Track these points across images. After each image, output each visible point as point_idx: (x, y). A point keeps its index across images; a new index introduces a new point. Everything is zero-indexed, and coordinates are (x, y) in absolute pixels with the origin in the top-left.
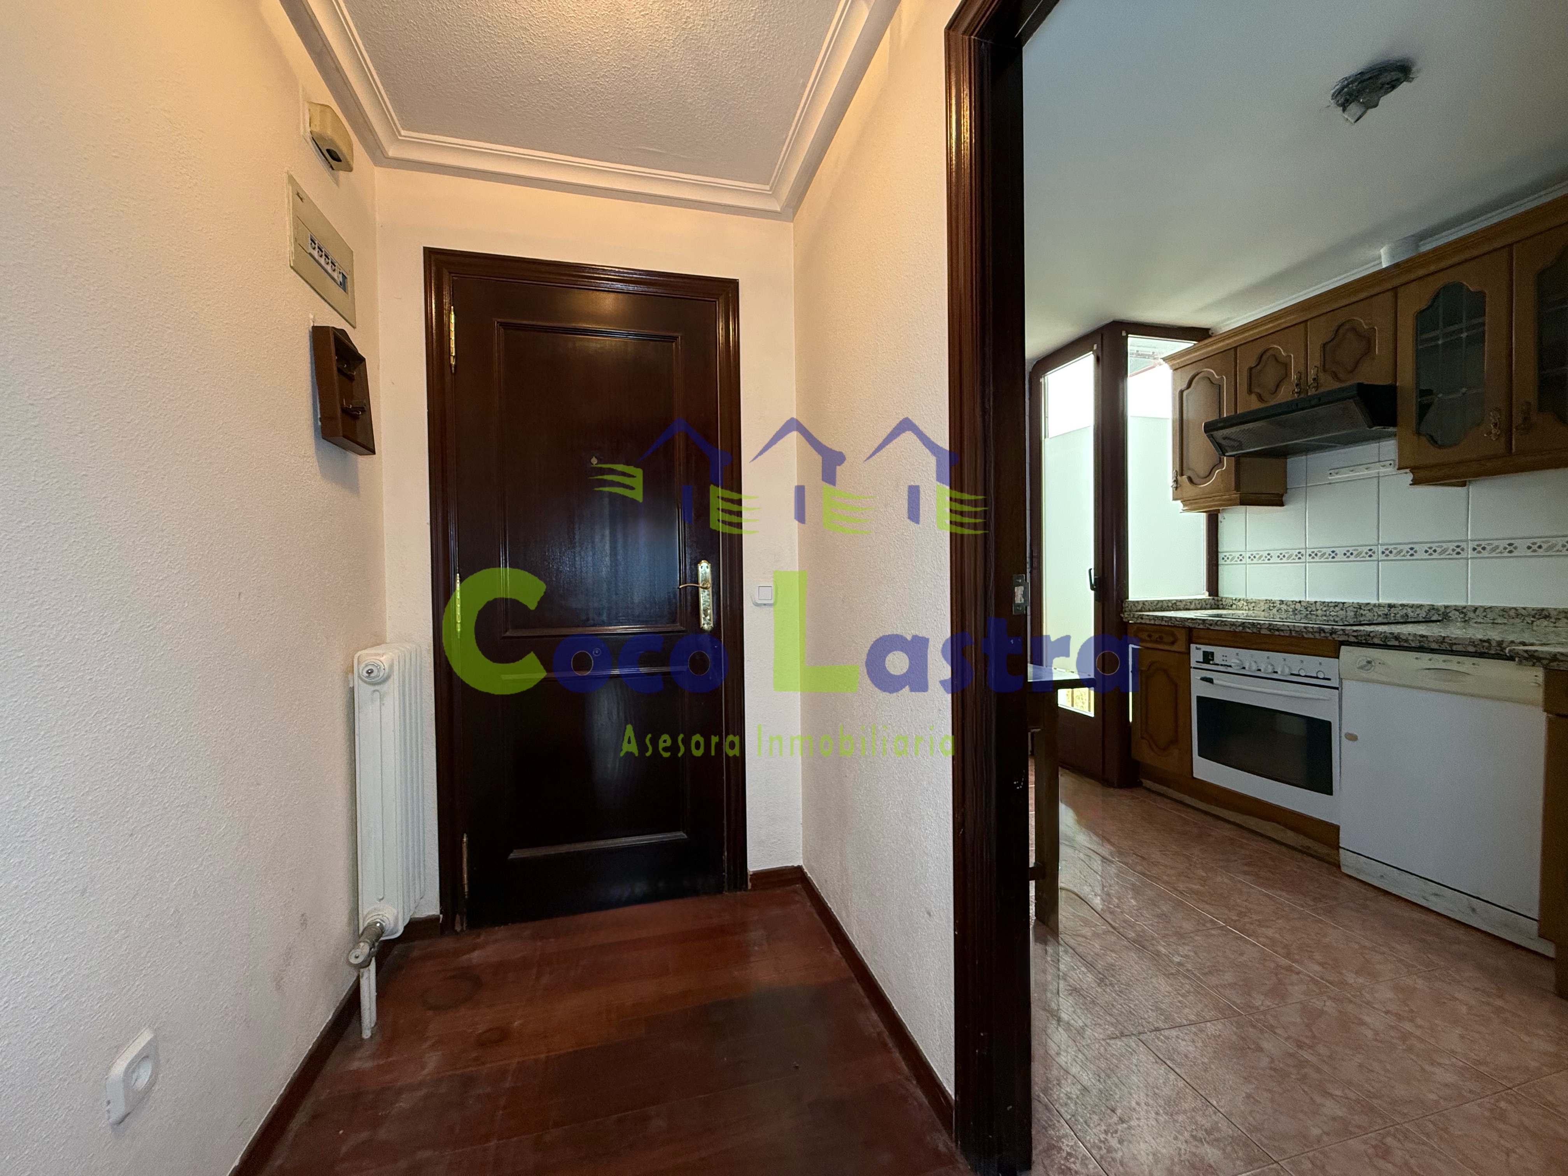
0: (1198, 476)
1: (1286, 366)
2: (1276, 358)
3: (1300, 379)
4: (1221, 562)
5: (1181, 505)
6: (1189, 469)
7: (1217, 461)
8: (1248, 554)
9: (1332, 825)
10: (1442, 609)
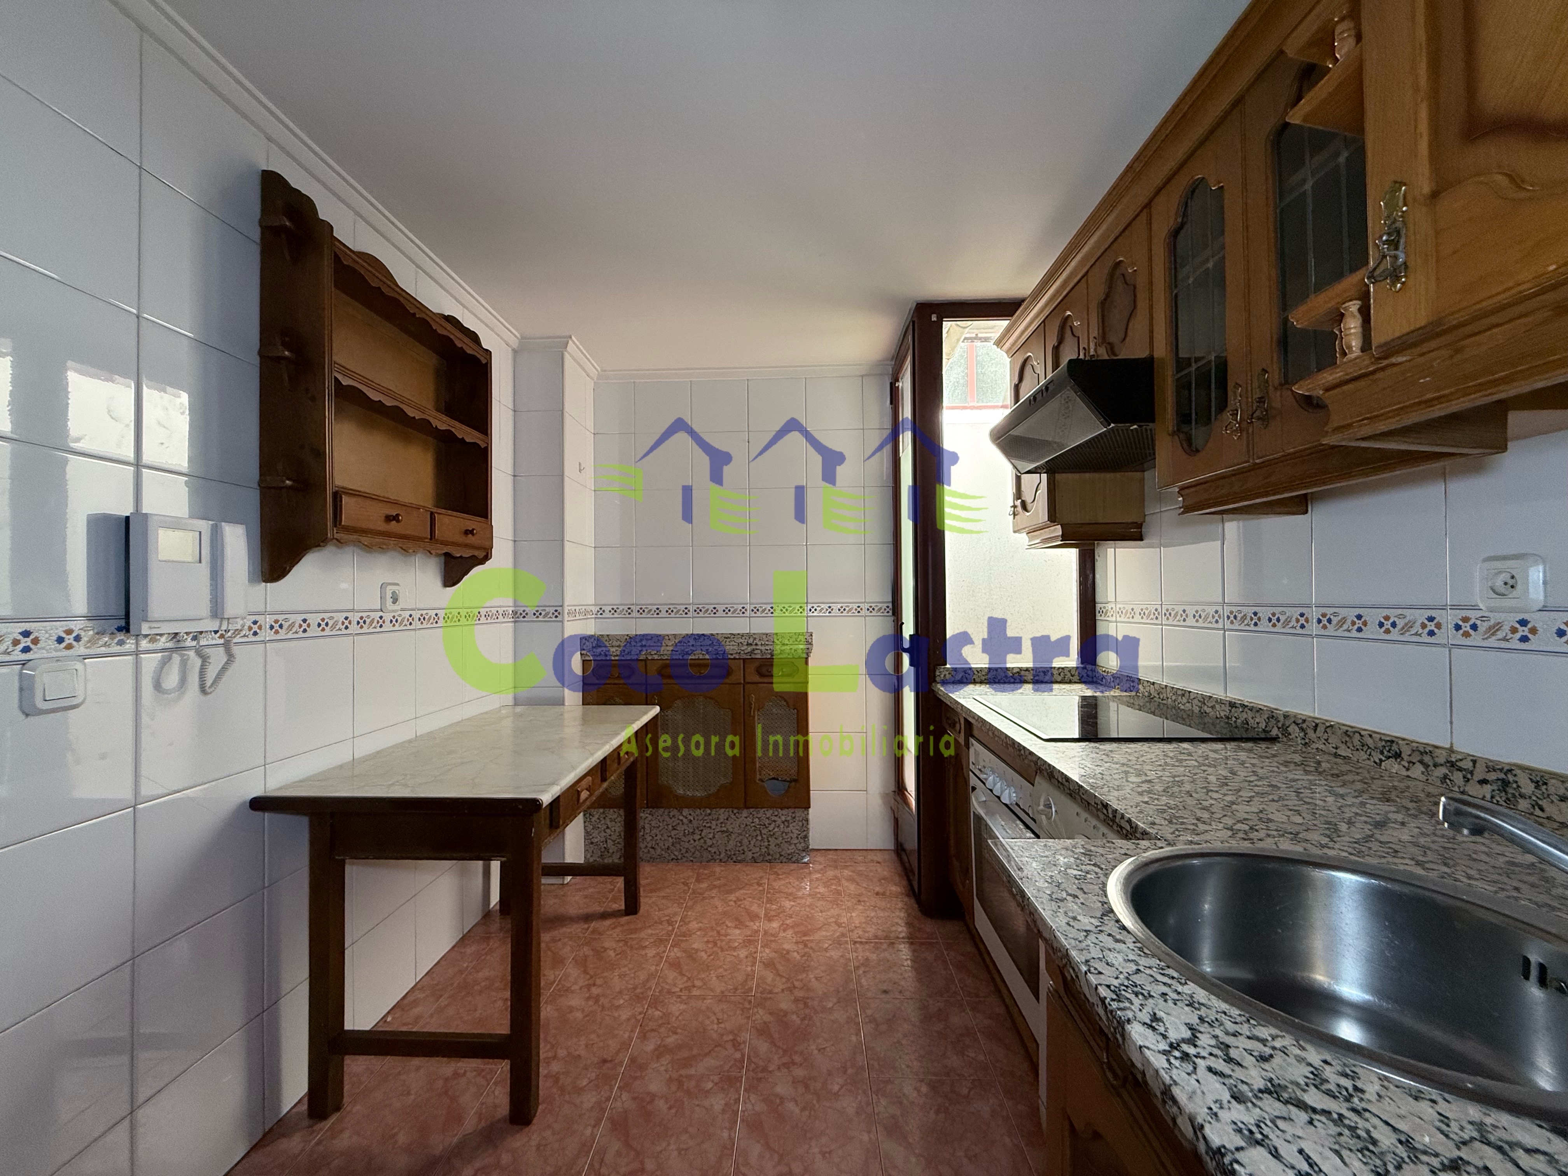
0: (1029, 500)
1: (1079, 341)
2: (1072, 331)
4: (1097, 616)
5: (1027, 538)
6: (1023, 491)
10: (1282, 718)
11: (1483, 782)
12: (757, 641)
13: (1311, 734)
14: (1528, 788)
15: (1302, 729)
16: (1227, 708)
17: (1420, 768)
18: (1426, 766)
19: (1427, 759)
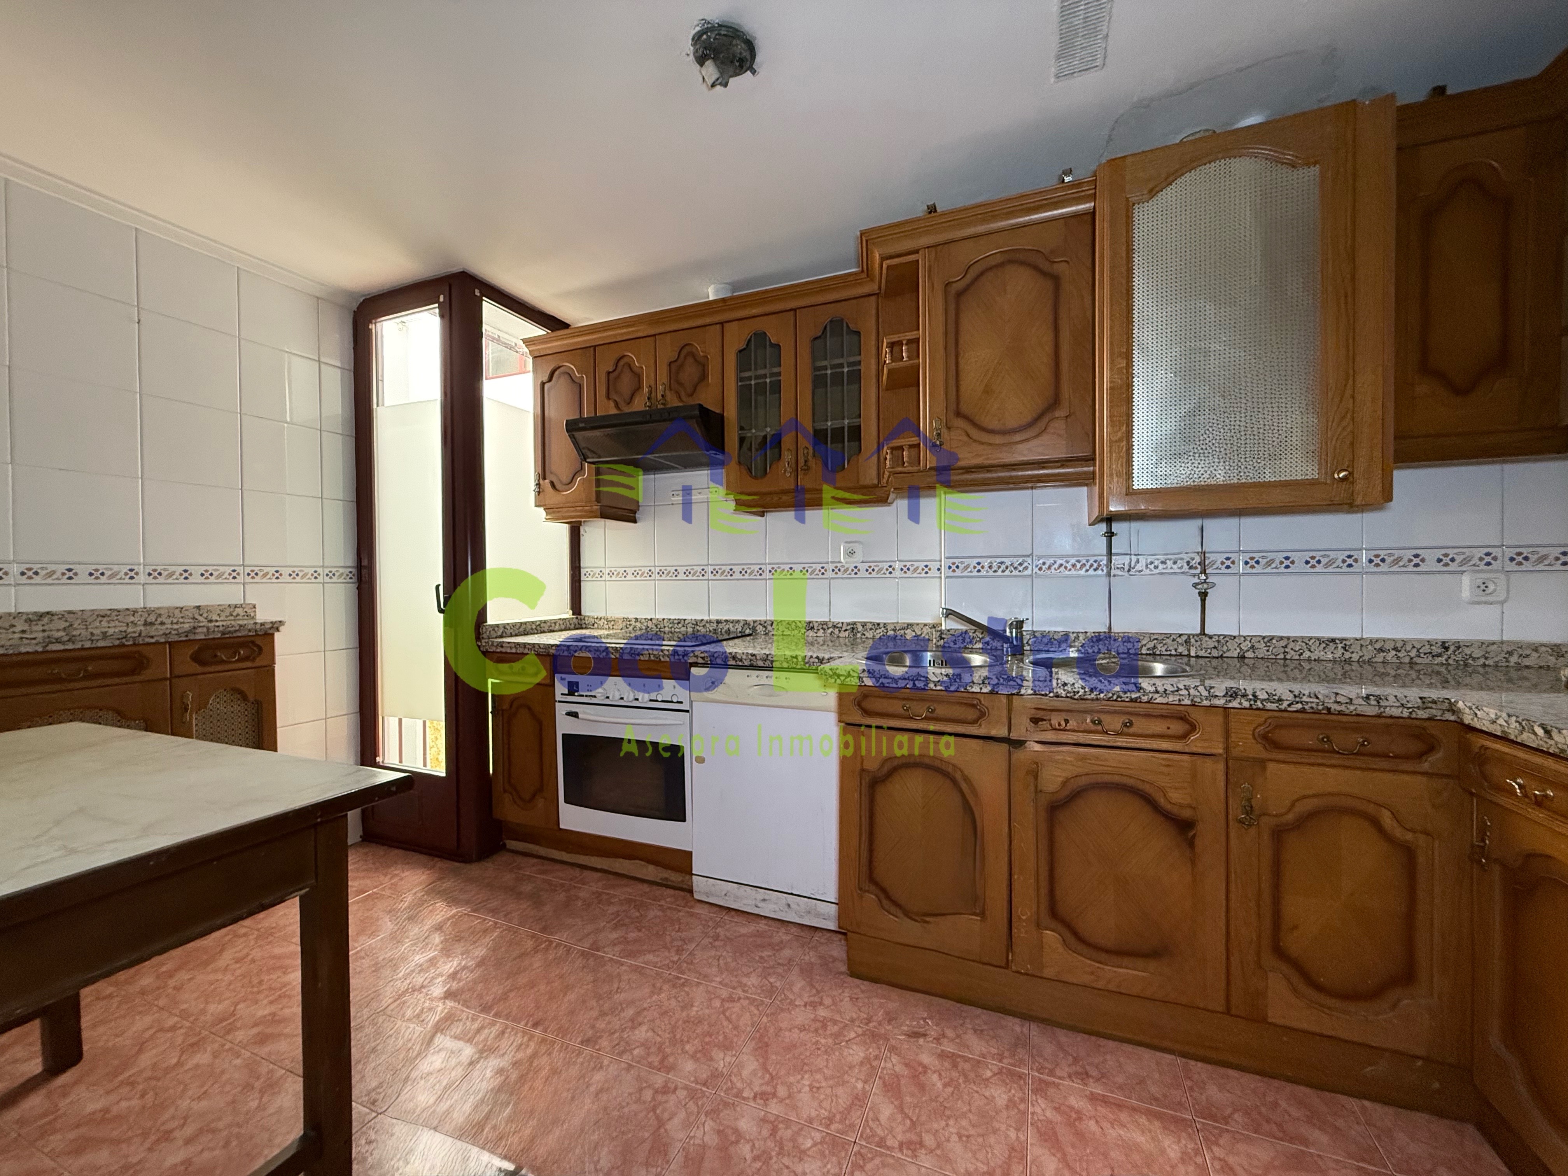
0: (561, 482)
1: (638, 377)
2: (629, 366)
3: (650, 392)
4: (583, 578)
5: (544, 513)
6: (551, 473)
7: (578, 466)
8: (608, 571)
9: (685, 851)
10: (752, 624)
11: (846, 630)
12: (163, 619)
13: (769, 628)
14: (860, 628)
15: (764, 627)
16: (715, 625)
17: (822, 631)
18: (824, 629)
19: (825, 627)
